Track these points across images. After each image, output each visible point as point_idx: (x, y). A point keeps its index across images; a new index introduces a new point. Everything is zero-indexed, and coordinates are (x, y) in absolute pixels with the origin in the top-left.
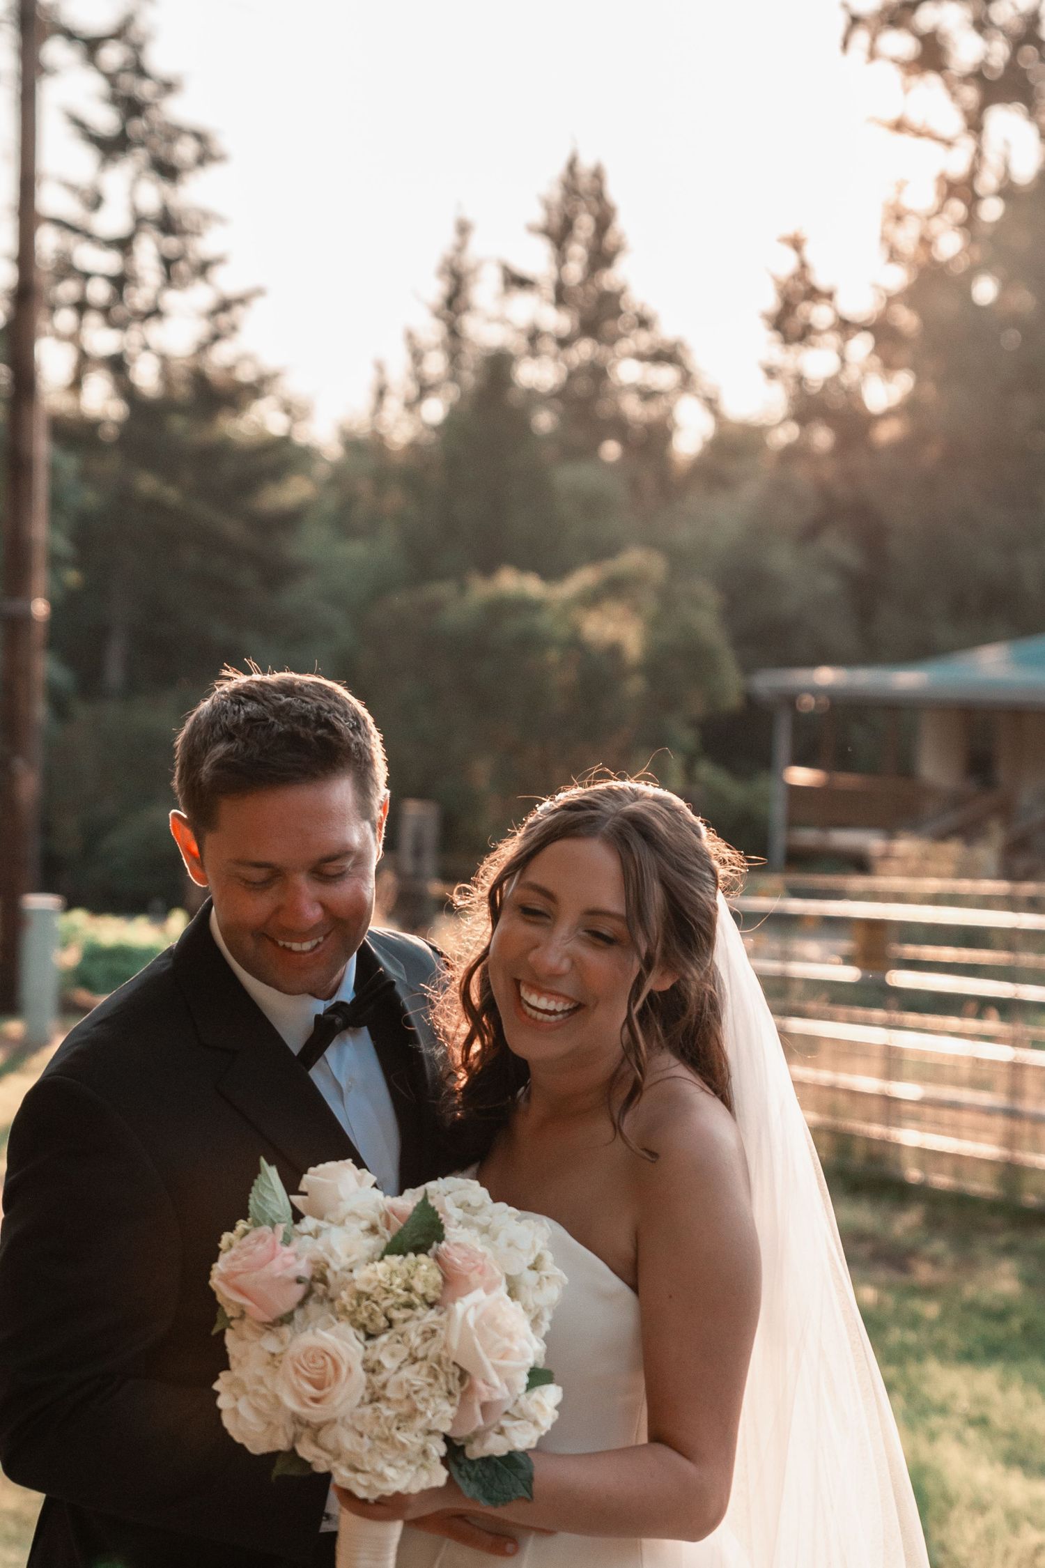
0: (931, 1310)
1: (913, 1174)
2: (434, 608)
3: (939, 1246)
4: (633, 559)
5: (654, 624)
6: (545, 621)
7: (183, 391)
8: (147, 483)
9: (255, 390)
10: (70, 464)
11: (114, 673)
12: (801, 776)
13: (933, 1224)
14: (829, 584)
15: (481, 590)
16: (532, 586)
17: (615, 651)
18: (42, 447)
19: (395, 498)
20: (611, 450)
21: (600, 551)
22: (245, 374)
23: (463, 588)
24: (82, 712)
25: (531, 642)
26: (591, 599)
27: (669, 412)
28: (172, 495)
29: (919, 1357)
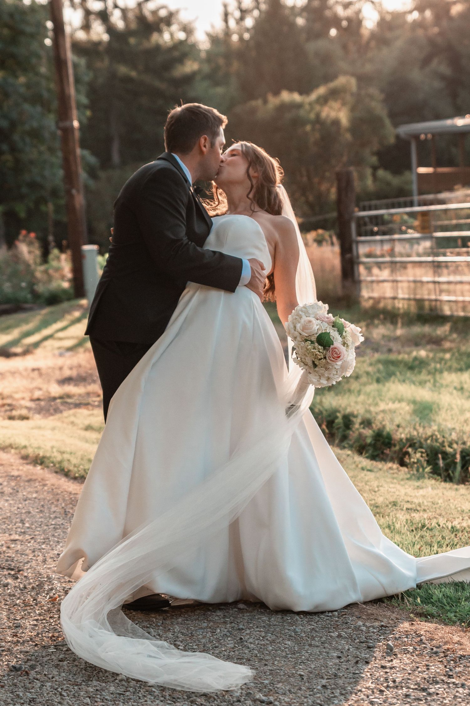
0: (448, 356)
1: (447, 311)
2: (253, 111)
3: (455, 336)
4: (341, 80)
5: (353, 109)
6: (302, 113)
7: (133, 26)
8: (123, 70)
9: (168, 20)
10: (83, 62)
11: (116, 158)
12: (422, 170)
13: (454, 329)
14: (437, 84)
15: (273, 101)
16: (296, 97)
17: (336, 123)
18: (70, 56)
19: (236, 65)
20: (333, 32)
21: (327, 78)
22: (163, 13)
23: (265, 102)
24: (102, 174)
25: (298, 122)
26: (324, 100)
27: (359, 11)
28: (133, 74)
29: (441, 372)
